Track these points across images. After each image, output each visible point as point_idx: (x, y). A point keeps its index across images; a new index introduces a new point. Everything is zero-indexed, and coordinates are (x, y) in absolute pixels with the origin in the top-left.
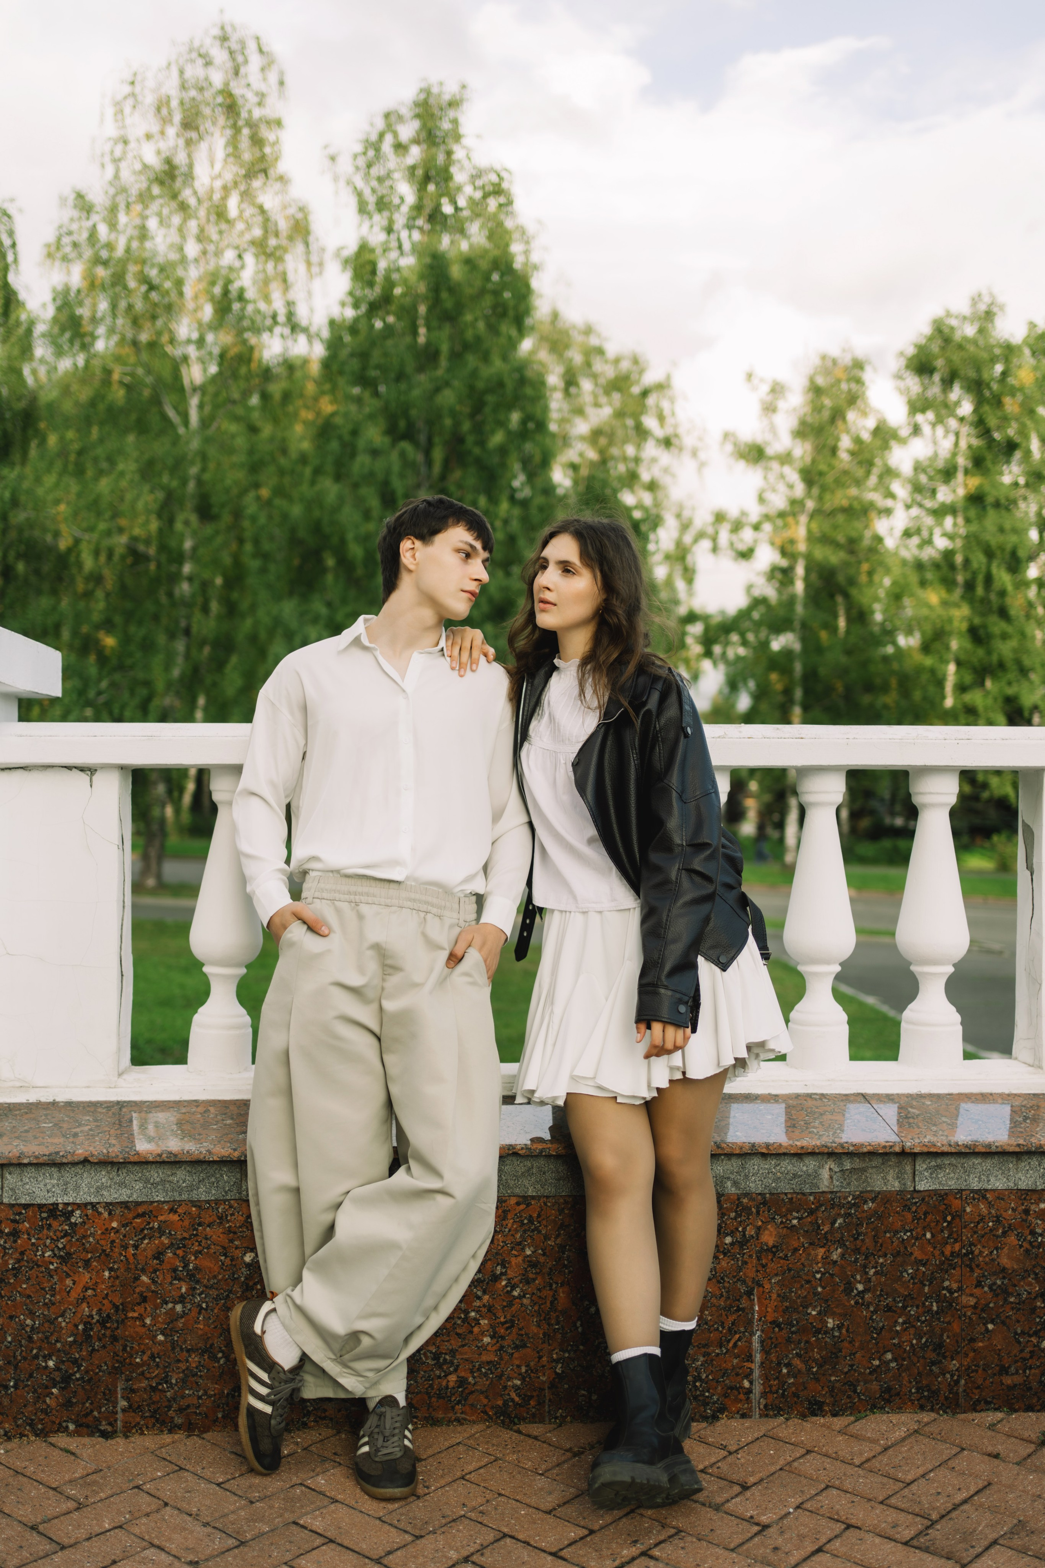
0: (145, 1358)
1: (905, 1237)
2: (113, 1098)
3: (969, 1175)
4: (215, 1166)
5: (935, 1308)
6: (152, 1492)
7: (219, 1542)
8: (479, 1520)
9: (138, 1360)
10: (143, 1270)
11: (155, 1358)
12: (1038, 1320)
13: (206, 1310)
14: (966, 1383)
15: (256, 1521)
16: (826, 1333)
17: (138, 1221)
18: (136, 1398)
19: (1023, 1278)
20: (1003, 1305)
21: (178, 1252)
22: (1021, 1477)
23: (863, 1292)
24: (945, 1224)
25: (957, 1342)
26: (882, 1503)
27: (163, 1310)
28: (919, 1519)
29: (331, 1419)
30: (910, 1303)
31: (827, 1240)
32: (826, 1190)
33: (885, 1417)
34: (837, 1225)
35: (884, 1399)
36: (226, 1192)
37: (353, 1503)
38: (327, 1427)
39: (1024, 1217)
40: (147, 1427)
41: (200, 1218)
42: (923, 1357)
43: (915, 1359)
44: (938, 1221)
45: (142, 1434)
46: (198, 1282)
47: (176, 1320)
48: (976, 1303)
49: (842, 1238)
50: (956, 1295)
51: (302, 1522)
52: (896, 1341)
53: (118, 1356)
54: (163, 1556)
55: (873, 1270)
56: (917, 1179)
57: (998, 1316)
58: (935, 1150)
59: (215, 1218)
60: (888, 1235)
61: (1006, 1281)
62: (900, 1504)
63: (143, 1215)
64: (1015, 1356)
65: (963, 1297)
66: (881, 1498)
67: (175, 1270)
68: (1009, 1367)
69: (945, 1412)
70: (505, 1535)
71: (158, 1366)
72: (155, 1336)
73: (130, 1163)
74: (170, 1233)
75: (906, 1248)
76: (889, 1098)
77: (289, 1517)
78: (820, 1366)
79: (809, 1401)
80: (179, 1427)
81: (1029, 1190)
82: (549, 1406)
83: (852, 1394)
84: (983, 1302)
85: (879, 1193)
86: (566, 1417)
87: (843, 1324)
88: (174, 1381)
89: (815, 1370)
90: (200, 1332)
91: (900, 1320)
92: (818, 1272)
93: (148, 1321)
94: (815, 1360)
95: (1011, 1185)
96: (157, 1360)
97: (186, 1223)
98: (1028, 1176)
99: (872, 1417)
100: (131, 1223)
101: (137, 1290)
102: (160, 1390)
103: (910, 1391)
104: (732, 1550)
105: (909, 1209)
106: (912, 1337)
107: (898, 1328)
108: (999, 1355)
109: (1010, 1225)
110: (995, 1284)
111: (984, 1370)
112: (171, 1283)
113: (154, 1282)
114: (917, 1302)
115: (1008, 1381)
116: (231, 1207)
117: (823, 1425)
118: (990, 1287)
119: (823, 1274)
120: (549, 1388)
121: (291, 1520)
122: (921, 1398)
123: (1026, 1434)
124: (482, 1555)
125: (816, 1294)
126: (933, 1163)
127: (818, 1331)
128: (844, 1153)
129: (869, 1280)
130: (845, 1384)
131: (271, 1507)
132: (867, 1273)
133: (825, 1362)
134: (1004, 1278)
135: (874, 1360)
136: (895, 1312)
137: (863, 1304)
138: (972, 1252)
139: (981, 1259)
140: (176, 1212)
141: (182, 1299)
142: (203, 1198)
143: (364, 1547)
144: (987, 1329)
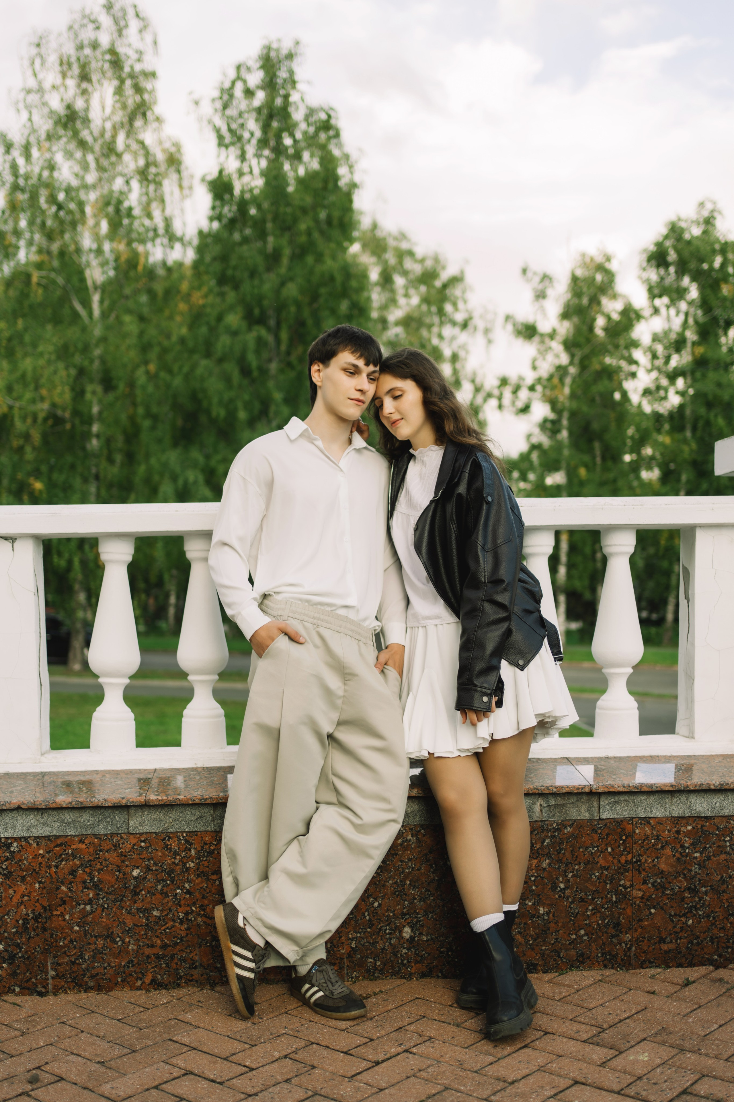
0: (66, 942)
1: (593, 851)
3: (637, 808)
4: (110, 811)
5: (614, 899)
6: (73, 1025)
8: (295, 1035)
9: (61, 944)
10: (62, 883)
11: (73, 942)
12: (686, 906)
13: (107, 909)
14: (636, 949)
16: (538, 917)
17: (58, 849)
18: (61, 969)
19: (676, 877)
20: (661, 896)
21: (86, 870)
22: (668, 1004)
23: (564, 889)
24: (621, 842)
25: (630, 922)
26: (571, 1020)
27: (77, 910)
28: (595, 1028)
29: (197, 981)
30: (597, 896)
31: (539, 854)
32: (538, 819)
33: (579, 973)
34: (545, 843)
35: (579, 961)
36: (118, 828)
38: (194, 986)
39: (676, 836)
40: (70, 989)
41: (101, 846)
42: (606, 932)
43: (601, 934)
44: (616, 840)
45: (66, 993)
46: (101, 890)
47: (87, 916)
48: (643, 895)
49: (549, 852)
50: (629, 890)
52: (587, 922)
53: (47, 941)
55: (571, 874)
56: (601, 811)
57: (658, 904)
58: (613, 790)
59: (111, 846)
60: (581, 850)
61: (663, 880)
62: (583, 1020)
63: (61, 845)
64: (670, 930)
65: (634, 891)
66: (570, 1017)
67: (84, 882)
68: (666, 938)
69: (621, 969)
71: (75, 947)
72: (73, 927)
73: (50, 809)
74: (80, 857)
75: (594, 858)
76: (586, 760)
78: (535, 940)
79: (527, 963)
80: (92, 988)
81: (679, 817)
82: (347, 970)
83: (557, 958)
84: (647, 894)
85: (575, 821)
86: (359, 977)
87: (550, 911)
88: (87, 957)
89: (531, 942)
90: (104, 924)
91: (590, 908)
92: (532, 876)
93: (67, 917)
94: (531, 936)
95: (667, 814)
96: (75, 943)
97: (91, 850)
98: (679, 807)
99: (571, 973)
100: (53, 850)
101: (59, 896)
102: (78, 964)
103: (597, 955)
104: (466, 1048)
105: (596, 831)
106: (598, 919)
107: (589, 913)
108: (659, 930)
109: (667, 841)
110: (656, 882)
111: (648, 940)
112: (82, 891)
113: (70, 890)
114: (602, 895)
115: (665, 947)
116: (122, 838)
118: (653, 884)
119: (536, 877)
120: (347, 958)
121: (167, 1038)
122: (605, 960)
123: (675, 981)
125: (532, 891)
126: (613, 800)
127: (533, 916)
128: (550, 794)
129: (569, 881)
130: (552, 951)
132: (567, 876)
133: (538, 937)
134: (662, 877)
135: (572, 935)
136: (586, 902)
137: (564, 897)
138: (640, 861)
139: (646, 865)
140: (83, 842)
141: (90, 902)
142: (102, 832)
144: (650, 912)
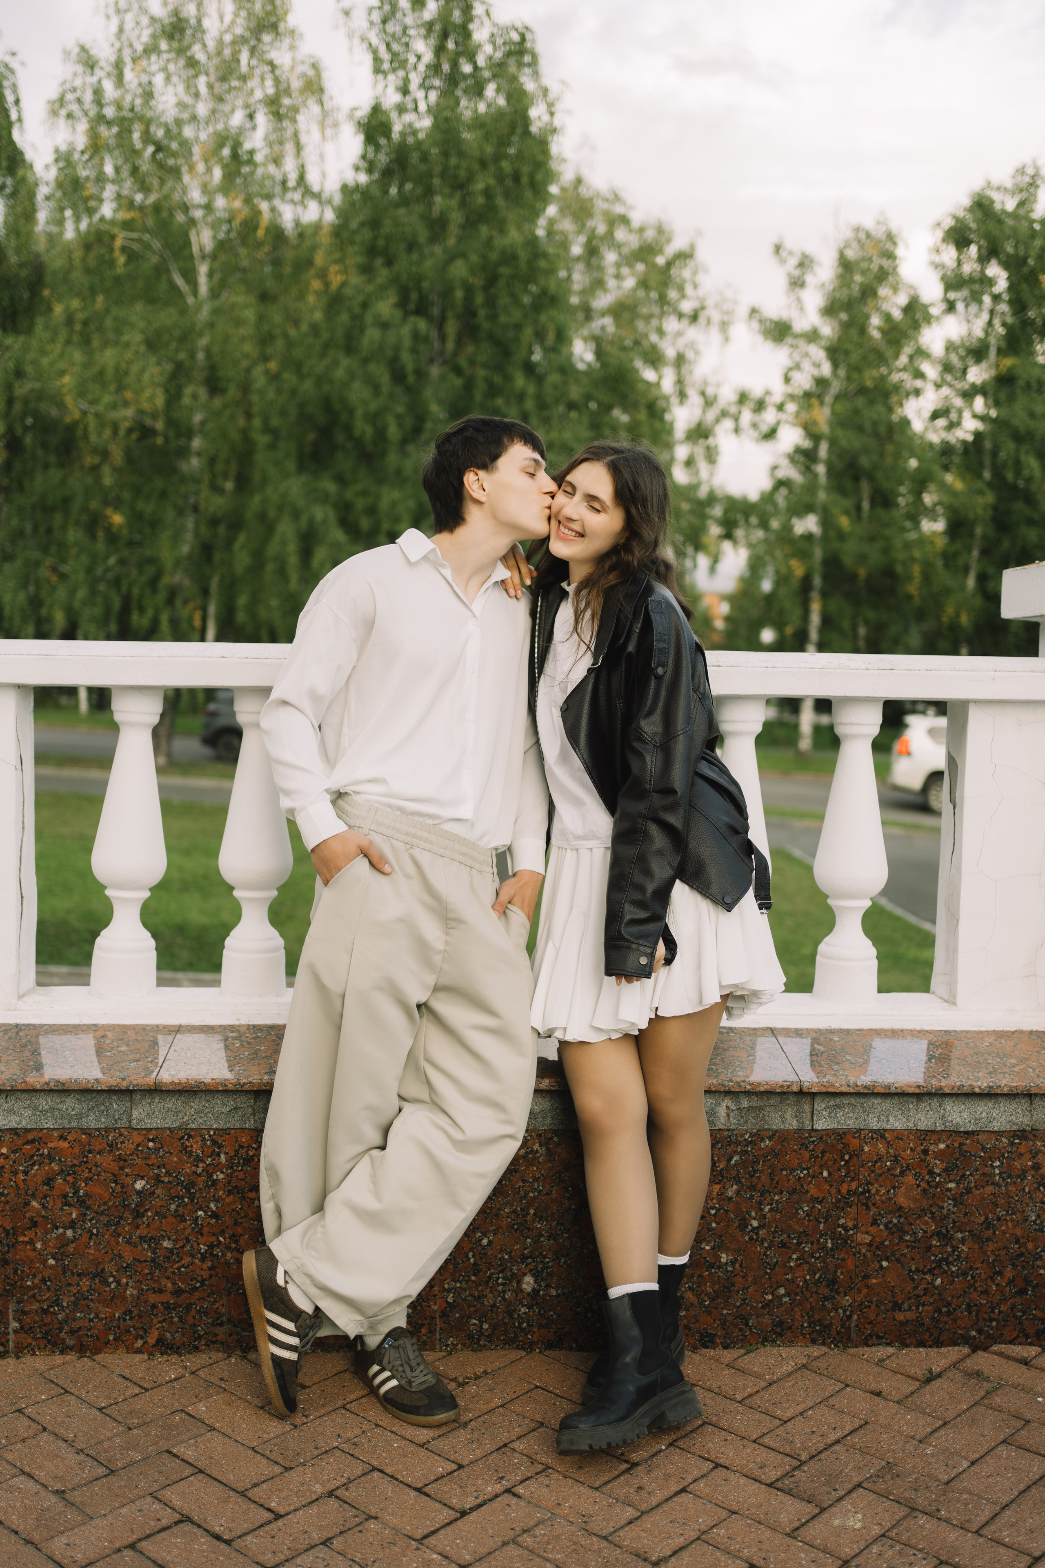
0: (36, 1281)
1: (802, 1175)
2: (13, 1021)
3: (868, 1115)
4: (105, 1095)
5: (830, 1245)
6: (33, 1416)
7: (91, 1470)
8: (351, 1452)
9: (29, 1283)
10: (33, 1196)
11: (46, 1281)
12: (933, 1258)
13: (97, 1235)
14: (859, 1318)
15: (129, 1449)
16: (719, 1267)
17: (28, 1147)
18: (27, 1319)
19: (920, 1217)
20: (898, 1243)
21: (68, 1178)
22: (899, 1416)
23: (757, 1228)
24: (842, 1163)
25: (851, 1278)
26: (755, 1441)
27: (54, 1235)
28: (788, 1459)
29: (222, 1343)
30: (805, 1239)
31: (723, 1177)
32: (723, 1127)
33: (775, 1351)
34: (733, 1162)
35: (775, 1333)
36: (116, 1121)
37: (229, 1432)
38: (218, 1351)
39: (923, 1157)
40: (39, 1348)
41: (90, 1145)
42: (816, 1293)
43: (808, 1295)
44: (835, 1160)
45: (34, 1354)
46: (88, 1208)
47: (67, 1245)
48: (871, 1241)
49: (737, 1175)
50: (851, 1232)
51: (175, 1451)
52: (789, 1277)
53: (9, 1278)
54: (31, 1484)
55: (769, 1207)
56: (815, 1118)
57: (893, 1254)
58: (833, 1090)
59: (106, 1146)
60: (784, 1173)
61: (902, 1220)
62: (772, 1444)
63: (32, 1141)
64: (909, 1293)
65: (859, 1234)
66: (755, 1437)
67: (65, 1196)
68: (902, 1304)
69: (836, 1346)
70: (374, 1469)
71: (49, 1289)
72: (46, 1260)
73: (18, 1090)
74: (60, 1160)
75: (802, 1186)
76: (798, 1033)
77: (164, 1445)
78: (713, 1300)
79: (701, 1334)
80: (71, 1349)
81: (928, 1131)
82: (440, 1334)
83: (744, 1327)
84: (878, 1239)
85: (776, 1131)
86: (457, 1345)
87: (736, 1259)
88: (65, 1304)
89: (707, 1303)
90: (91, 1257)
91: (794, 1256)
92: (712, 1208)
93: (39, 1245)
94: (707, 1294)
95: (911, 1125)
96: (49, 1283)
97: (76, 1150)
98: (928, 1116)
99: (762, 1350)
100: (21, 1149)
101: (28, 1215)
102: (52, 1313)
103: (802, 1325)
104: (597, 1489)
105: (807, 1147)
106: (805, 1272)
107: (792, 1264)
108: (892, 1291)
109: (908, 1165)
110: (891, 1222)
111: (877, 1306)
112: (61, 1209)
113: (44, 1207)
114: (811, 1239)
115: (900, 1316)
116: (121, 1135)
117: (713, 1358)
118: (886, 1226)
119: (718, 1210)
120: (440, 1317)
121: (165, 1449)
122: (813, 1332)
123: (912, 1372)
124: (347, 1489)
125: (710, 1229)
126: (832, 1103)
127: (712, 1266)
128: (742, 1092)
129: (764, 1217)
130: (737, 1317)
131: (147, 1435)
132: (762, 1210)
133: (717, 1296)
134: (900, 1216)
135: (767, 1294)
136: (789, 1248)
137: (757, 1240)
138: (869, 1191)
139: (877, 1198)
140: (66, 1139)
141: (72, 1225)
142: (93, 1126)
143: (231, 1478)
144: (881, 1266)
